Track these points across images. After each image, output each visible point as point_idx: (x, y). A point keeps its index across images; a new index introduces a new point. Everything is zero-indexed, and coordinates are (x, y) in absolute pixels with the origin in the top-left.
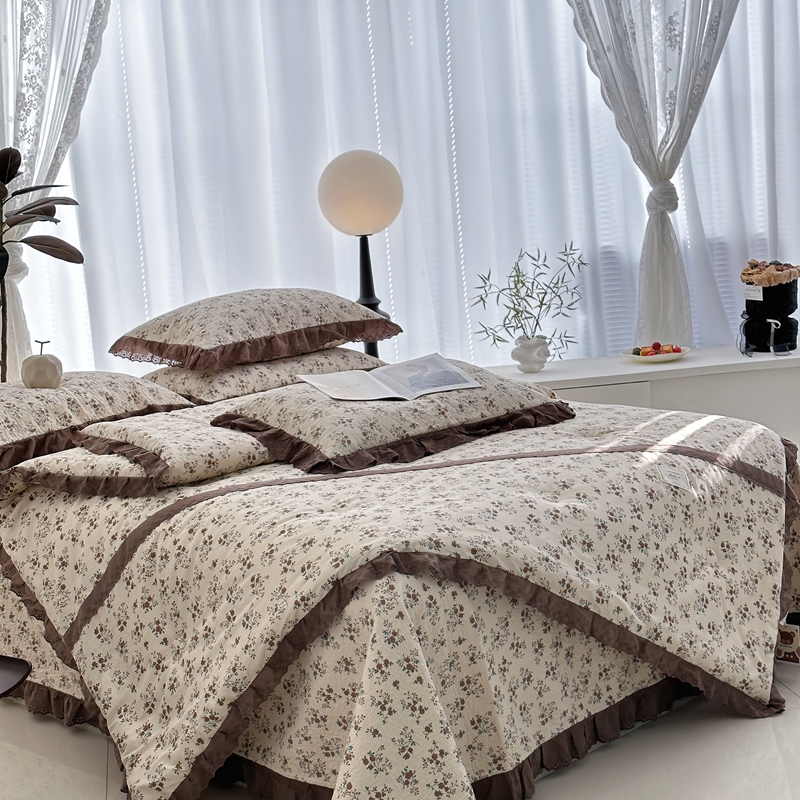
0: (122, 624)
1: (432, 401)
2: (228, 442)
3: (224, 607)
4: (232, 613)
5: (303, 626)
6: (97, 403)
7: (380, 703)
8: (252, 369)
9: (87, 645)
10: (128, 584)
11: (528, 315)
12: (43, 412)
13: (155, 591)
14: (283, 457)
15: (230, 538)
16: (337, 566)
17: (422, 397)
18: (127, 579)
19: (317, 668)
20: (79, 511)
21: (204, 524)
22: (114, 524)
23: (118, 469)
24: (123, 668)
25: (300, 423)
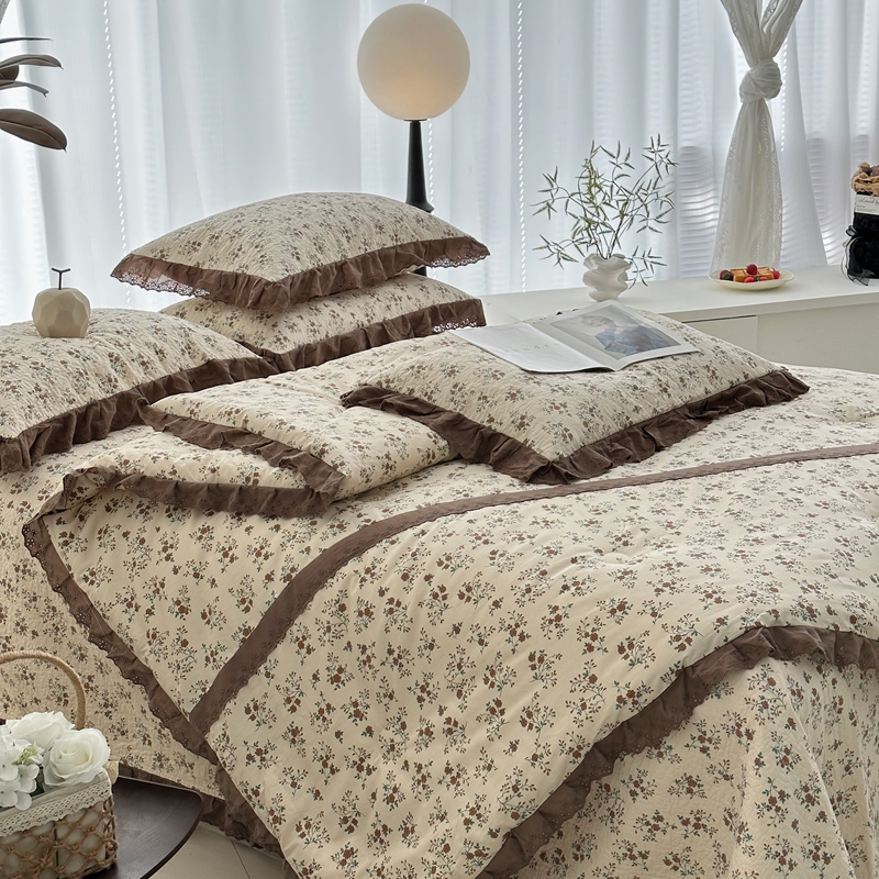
0: (293, 704)
2: (400, 435)
3: (480, 694)
4: (498, 703)
5: (627, 731)
6: (145, 360)
7: (778, 854)
8: (320, 306)
9: (233, 729)
10: (301, 646)
11: (604, 228)
13: (350, 660)
14: (469, 453)
15: (476, 593)
16: (682, 648)
17: (631, 367)
18: (298, 639)
19: (638, 787)
20: (199, 534)
21: (424, 567)
22: (266, 557)
23: (256, 475)
24: (297, 764)
25: (491, 406)
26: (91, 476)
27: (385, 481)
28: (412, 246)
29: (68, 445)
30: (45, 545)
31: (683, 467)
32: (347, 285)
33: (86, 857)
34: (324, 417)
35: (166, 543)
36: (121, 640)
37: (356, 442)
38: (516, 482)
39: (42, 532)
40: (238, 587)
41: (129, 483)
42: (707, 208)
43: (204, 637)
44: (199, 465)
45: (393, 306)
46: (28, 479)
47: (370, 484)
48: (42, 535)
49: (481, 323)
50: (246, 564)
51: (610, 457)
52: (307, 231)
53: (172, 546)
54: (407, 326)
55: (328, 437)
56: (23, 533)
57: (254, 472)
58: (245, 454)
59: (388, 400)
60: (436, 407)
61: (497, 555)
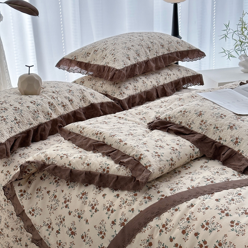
6: (64, 104)
20: (81, 196)
22: (112, 212)
23: (108, 168)
25: (220, 132)
26: (33, 164)
27: (170, 171)
28: (175, 53)
29: (29, 143)
30: (13, 195)
32: (149, 70)
34: (141, 137)
35: (66, 199)
36: (45, 243)
37: (156, 153)
38: (236, 173)
39: (12, 188)
40: (98, 225)
41: (49, 169)
44: (82, 161)
45: (167, 78)
46: (10, 160)
47: (163, 173)
48: (12, 190)
49: (202, 84)
50: (102, 214)
52: (133, 48)
53: (68, 201)
54: (173, 86)
55: (142, 151)
56: (3, 189)
57: (107, 166)
58: (103, 156)
59: (170, 128)
60: (192, 131)
61: (235, 224)
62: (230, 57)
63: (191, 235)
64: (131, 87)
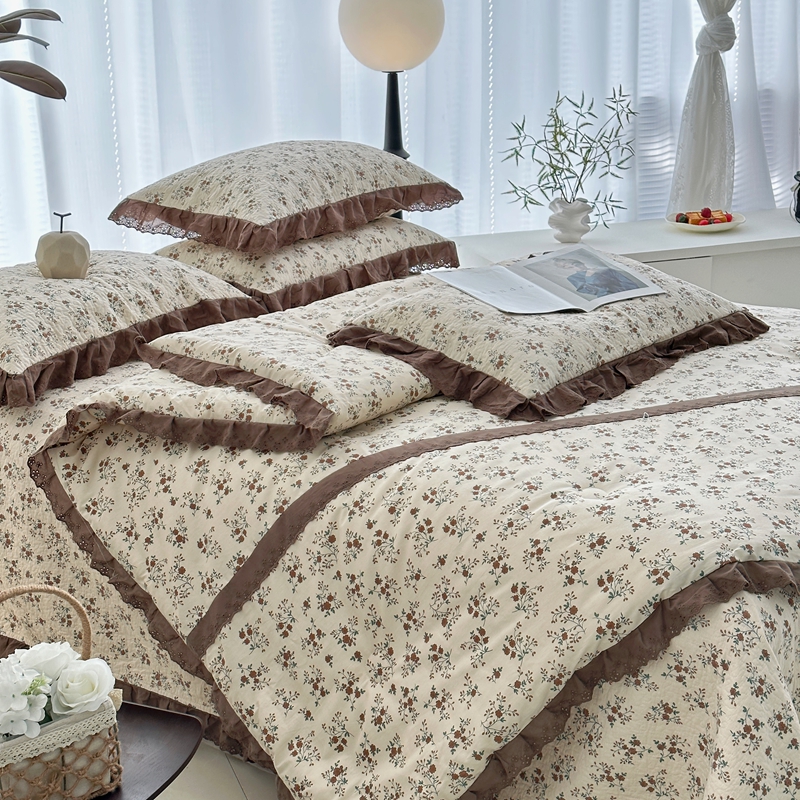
0: (285, 630)
1: (619, 314)
2: (385, 373)
3: (464, 624)
4: (482, 632)
5: (606, 660)
6: (142, 299)
7: (752, 780)
8: (305, 248)
9: (228, 652)
10: (293, 574)
11: (568, 174)
12: (82, 313)
13: (339, 589)
14: (450, 390)
15: (461, 526)
16: (660, 581)
17: (603, 308)
18: (289, 568)
19: (615, 713)
20: (195, 467)
21: (411, 501)
22: (259, 490)
23: (249, 411)
24: (289, 687)
25: (470, 346)
26: (93, 411)
27: (371, 417)
28: (391, 191)
30: (49, 476)
31: (654, 405)
32: (330, 228)
33: (92, 782)
34: (312, 356)
35: (164, 475)
36: (122, 566)
37: (344, 381)
38: (495, 418)
39: (46, 463)
40: (232, 518)
41: (128, 419)
42: (665, 154)
43: (201, 565)
44: (195, 402)
45: (373, 248)
46: (33, 414)
47: (357, 420)
48: (47, 467)
50: (239, 496)
51: (584, 395)
52: (293, 177)
53: (169, 479)
54: (386, 267)
55: (317, 376)
56: (28, 464)
57: (247, 408)
58: (238, 391)
59: (372, 340)
60: (418, 346)
61: (480, 490)
62: (528, 204)
63: (405, 513)
64: (289, 266)
